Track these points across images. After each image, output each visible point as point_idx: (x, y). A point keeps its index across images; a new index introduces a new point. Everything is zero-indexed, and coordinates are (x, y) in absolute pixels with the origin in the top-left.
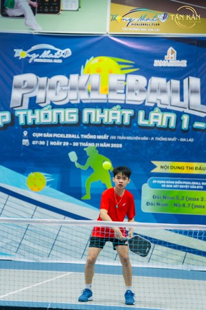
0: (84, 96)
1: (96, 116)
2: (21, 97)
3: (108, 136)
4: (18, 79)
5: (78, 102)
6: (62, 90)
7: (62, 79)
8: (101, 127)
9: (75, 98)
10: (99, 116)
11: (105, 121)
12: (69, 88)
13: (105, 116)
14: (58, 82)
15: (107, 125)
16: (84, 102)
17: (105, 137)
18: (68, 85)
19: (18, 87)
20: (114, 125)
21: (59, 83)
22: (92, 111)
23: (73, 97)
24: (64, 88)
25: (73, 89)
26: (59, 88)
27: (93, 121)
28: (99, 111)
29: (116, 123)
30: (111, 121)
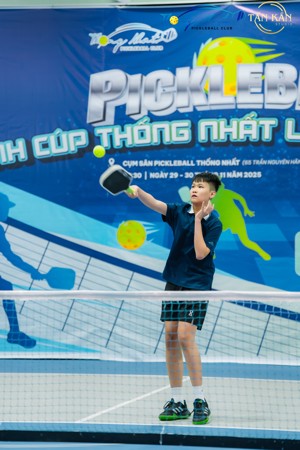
0: (199, 100)
1: (219, 130)
2: (102, 107)
3: (238, 161)
4: (97, 79)
5: (191, 109)
6: (164, 93)
7: (164, 75)
8: (227, 148)
9: (186, 104)
10: (224, 129)
11: (234, 137)
12: (175, 88)
13: (233, 129)
14: (158, 80)
15: (237, 144)
16: (199, 109)
17: (235, 162)
18: (173, 85)
19: (98, 91)
20: (247, 142)
21: (160, 82)
22: (213, 123)
23: (182, 102)
24: (167, 90)
25: (181, 90)
26: (160, 90)
27: (214, 137)
28: (223, 122)
29: (251, 140)
30: (242, 137)
